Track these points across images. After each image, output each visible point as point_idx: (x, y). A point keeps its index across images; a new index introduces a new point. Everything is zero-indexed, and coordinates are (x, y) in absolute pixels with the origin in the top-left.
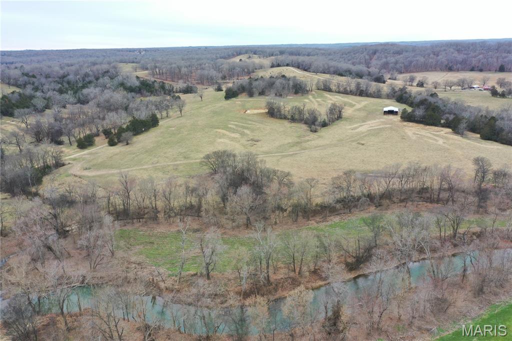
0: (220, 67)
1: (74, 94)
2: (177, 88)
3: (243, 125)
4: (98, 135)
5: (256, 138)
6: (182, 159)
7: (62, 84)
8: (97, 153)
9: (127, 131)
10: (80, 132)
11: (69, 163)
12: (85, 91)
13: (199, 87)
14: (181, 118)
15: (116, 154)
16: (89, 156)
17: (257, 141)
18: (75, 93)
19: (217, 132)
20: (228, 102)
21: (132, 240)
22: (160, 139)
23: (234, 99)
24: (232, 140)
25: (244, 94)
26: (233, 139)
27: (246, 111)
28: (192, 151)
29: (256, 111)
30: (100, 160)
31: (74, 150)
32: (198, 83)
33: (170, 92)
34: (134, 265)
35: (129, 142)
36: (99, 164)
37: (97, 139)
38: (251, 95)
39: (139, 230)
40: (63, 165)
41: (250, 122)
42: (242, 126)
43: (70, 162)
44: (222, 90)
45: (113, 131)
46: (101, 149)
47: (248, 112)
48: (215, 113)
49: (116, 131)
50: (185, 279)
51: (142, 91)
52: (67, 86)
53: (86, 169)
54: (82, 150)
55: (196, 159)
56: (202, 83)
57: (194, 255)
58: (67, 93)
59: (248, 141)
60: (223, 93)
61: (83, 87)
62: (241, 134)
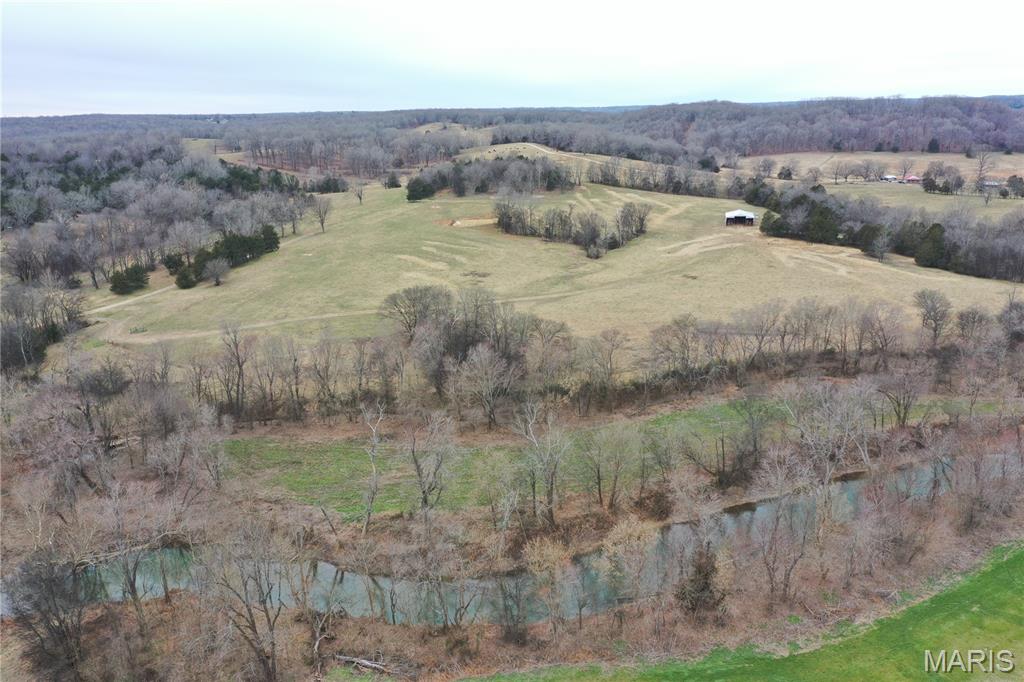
0: (391, 143)
1: (92, 191)
2: (305, 183)
3: (452, 246)
4: (152, 268)
5: (481, 270)
6: (338, 310)
7: (66, 173)
8: (155, 303)
9: (216, 257)
10: (114, 263)
11: (98, 322)
12: (117, 187)
13: (351, 181)
14: (323, 236)
15: (197, 303)
16: (139, 308)
17: (484, 275)
18: (96, 189)
19: (400, 259)
20: (416, 205)
21: (254, 458)
22: (285, 273)
23: (426, 200)
24: (432, 275)
25: (445, 191)
26: (433, 273)
27: (454, 222)
28: (355, 295)
29: (474, 222)
30: (163, 315)
31: (105, 297)
32: (348, 174)
33: (292, 189)
34: (266, 505)
35: (221, 280)
36: (161, 322)
37: (152, 277)
38: (460, 192)
39: (266, 439)
40: (86, 325)
41: (465, 242)
42: (451, 248)
43: (99, 319)
44: (400, 186)
45: (184, 259)
46: (163, 294)
47: (458, 223)
48: (392, 226)
49: (192, 261)
50: (378, 525)
51: (234, 187)
52: (77, 178)
53: (136, 331)
54: (121, 297)
55: (365, 309)
56: (356, 174)
57: (388, 482)
58: (78, 190)
59: (466, 275)
60: (403, 191)
61: (111, 179)
62: (449, 263)
